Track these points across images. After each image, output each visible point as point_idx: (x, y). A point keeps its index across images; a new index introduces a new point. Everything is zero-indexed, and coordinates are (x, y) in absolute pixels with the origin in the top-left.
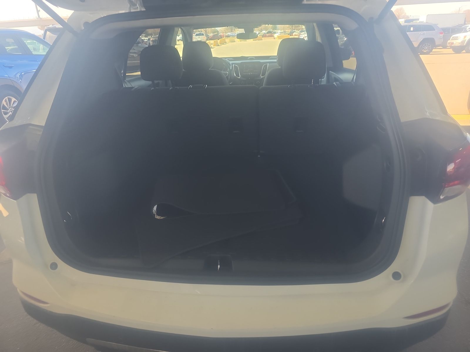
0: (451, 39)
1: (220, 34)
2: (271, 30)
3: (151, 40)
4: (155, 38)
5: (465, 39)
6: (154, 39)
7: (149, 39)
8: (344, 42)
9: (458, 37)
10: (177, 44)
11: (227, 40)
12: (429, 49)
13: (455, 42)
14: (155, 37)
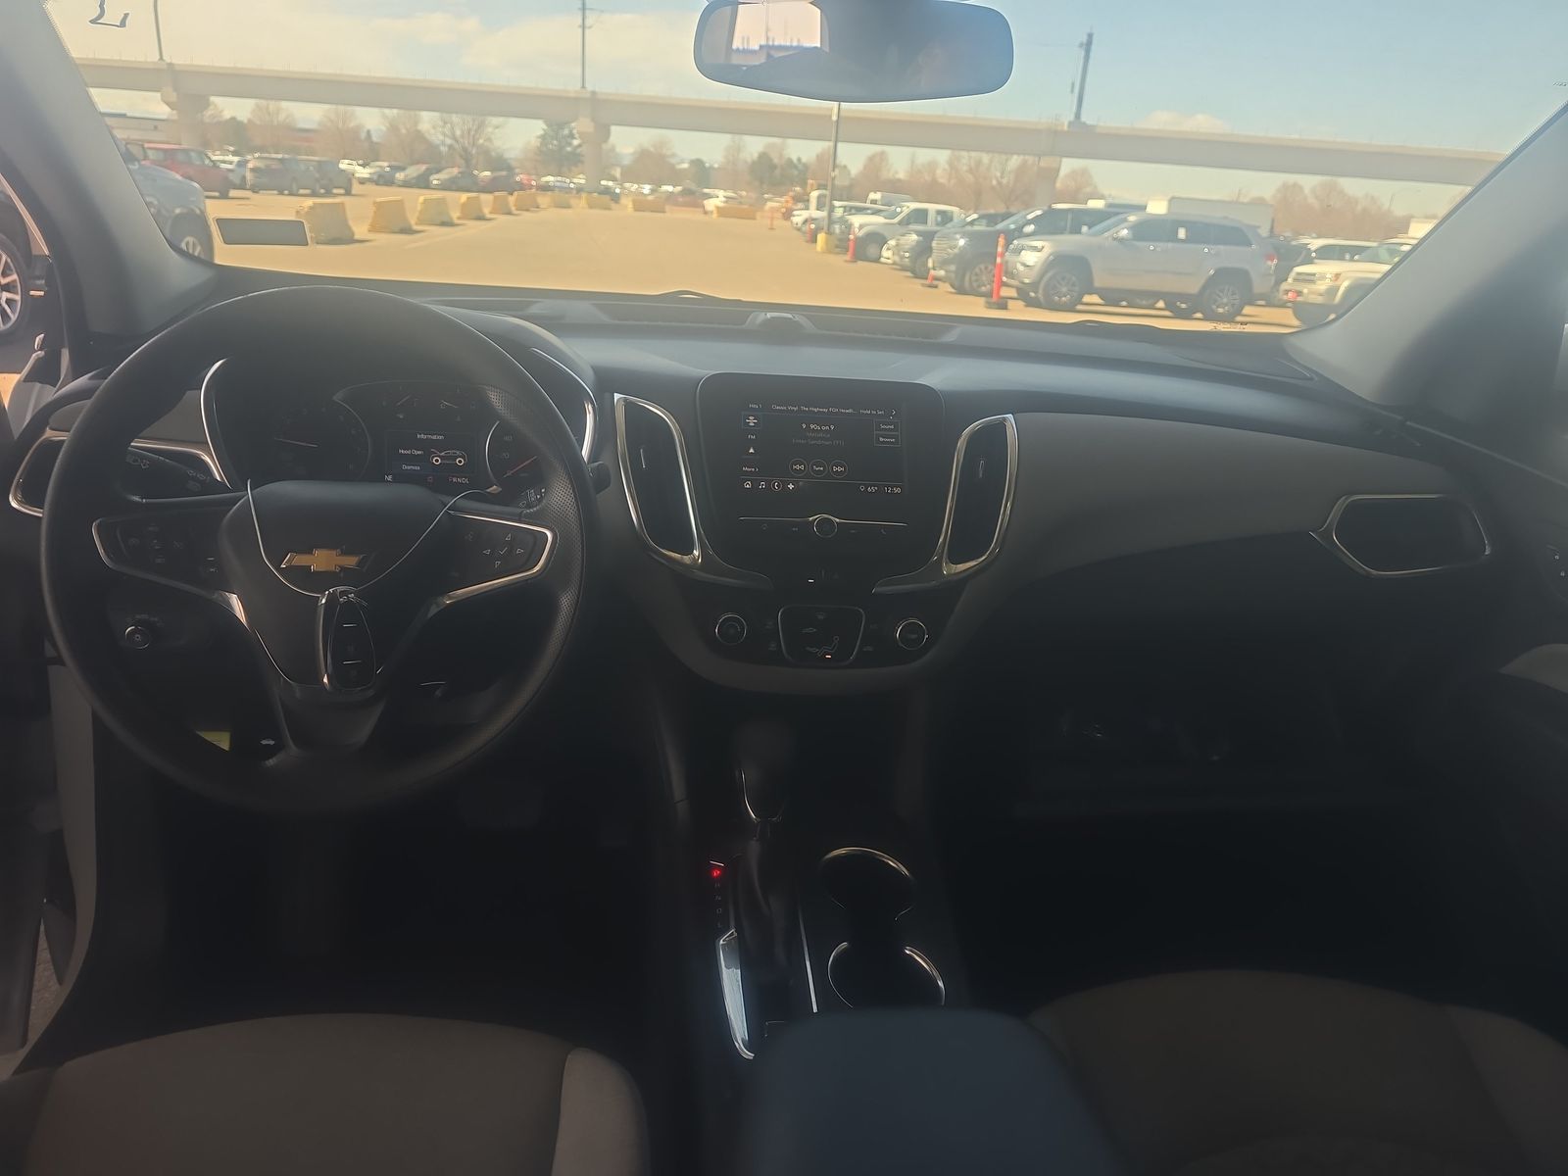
0: (1290, 280)
1: (518, 179)
2: (693, 187)
3: (250, 165)
4: (268, 162)
5: (1338, 283)
6: (260, 164)
7: (242, 164)
8: (956, 251)
9: (1314, 275)
10: (353, 192)
11: (543, 200)
12: (1233, 305)
13: (1305, 291)
14: (266, 158)
